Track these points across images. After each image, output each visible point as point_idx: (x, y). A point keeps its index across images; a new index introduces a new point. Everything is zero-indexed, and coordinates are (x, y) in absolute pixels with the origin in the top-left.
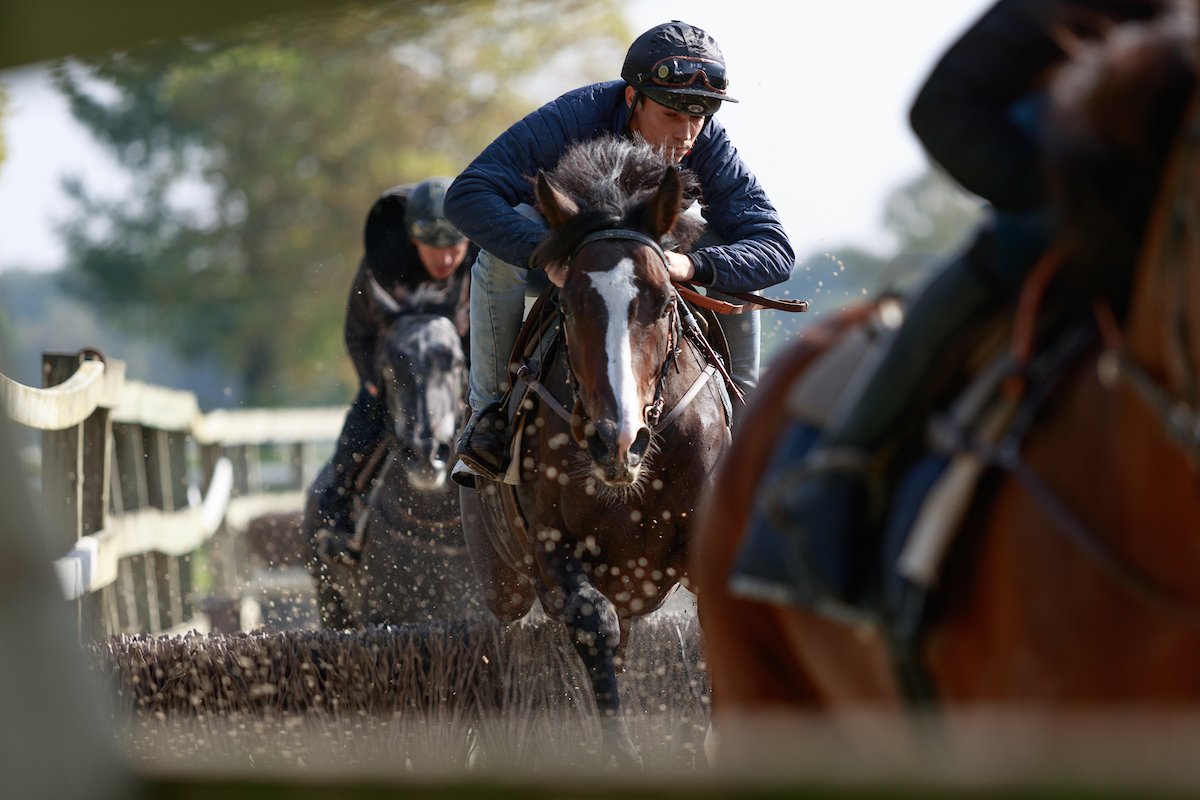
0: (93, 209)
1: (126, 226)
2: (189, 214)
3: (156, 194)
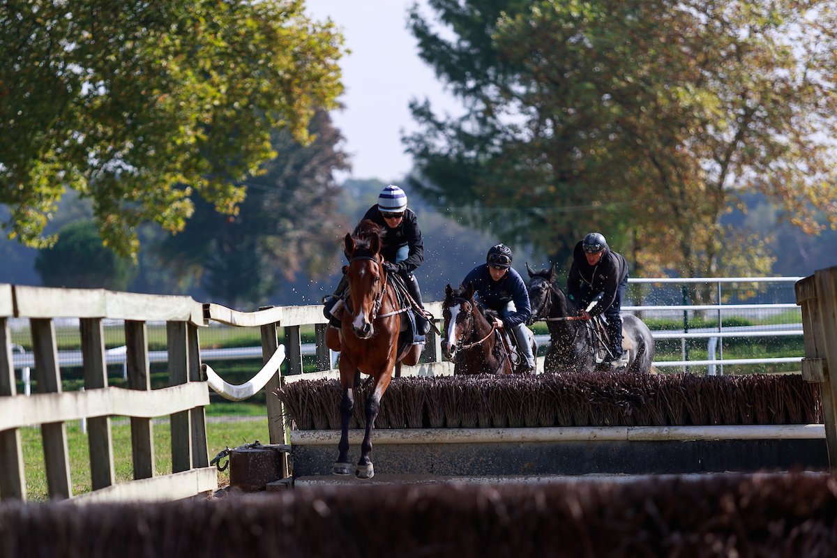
0: (438, 126)
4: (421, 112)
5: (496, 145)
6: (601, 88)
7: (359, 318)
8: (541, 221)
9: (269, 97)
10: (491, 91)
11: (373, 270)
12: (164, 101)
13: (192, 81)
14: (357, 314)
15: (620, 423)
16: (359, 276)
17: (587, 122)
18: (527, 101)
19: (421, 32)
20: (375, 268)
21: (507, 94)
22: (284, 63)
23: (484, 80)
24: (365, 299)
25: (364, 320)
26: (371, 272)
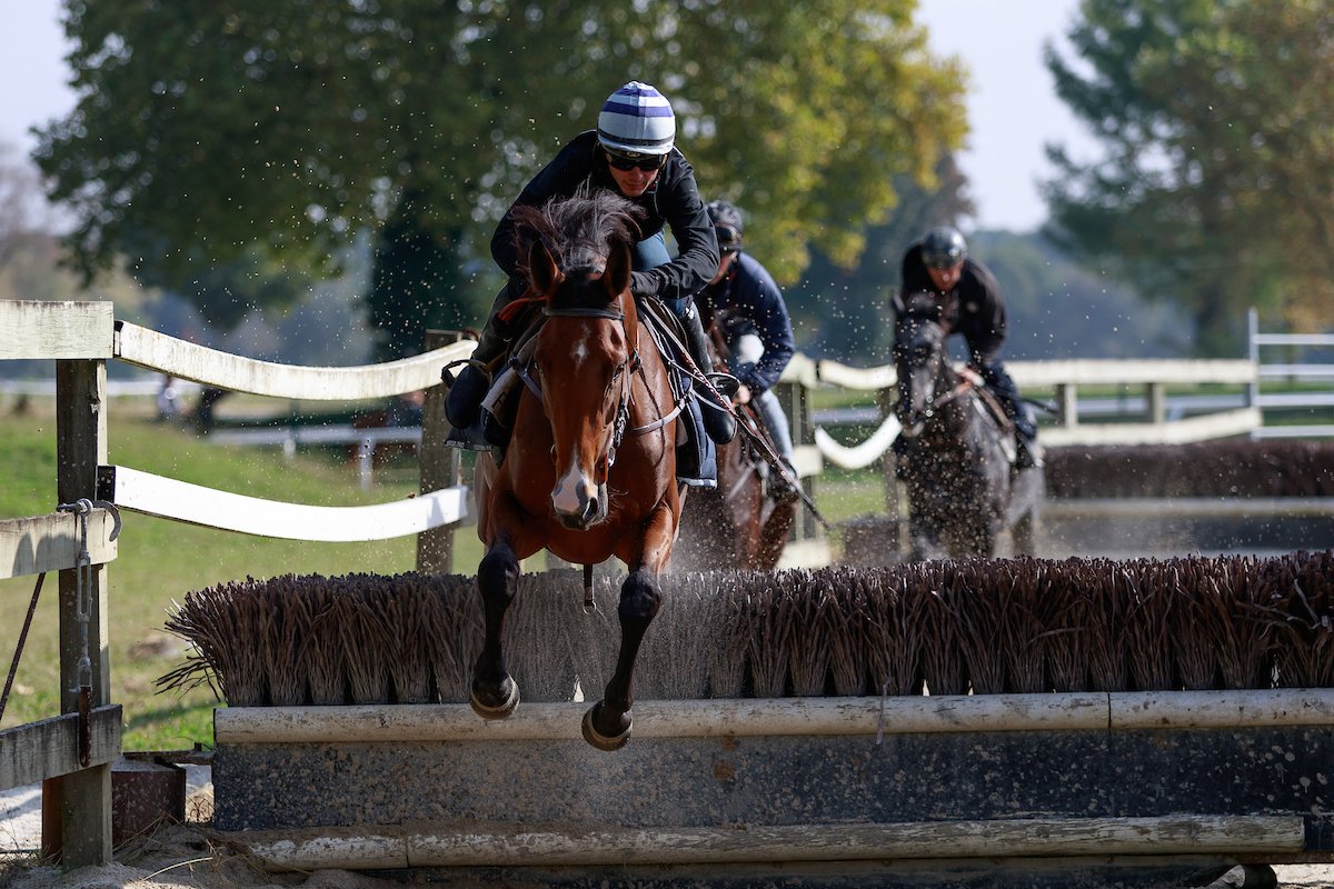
0: (1074, 171)
1: (1104, 185)
2: (1156, 174)
3: (1128, 159)
4: (1056, 155)
5: (1136, 193)
6: (1253, 127)
7: (568, 483)
8: (1184, 276)
9: (890, 137)
10: (1133, 132)
11: (609, 345)
12: (775, 142)
13: (805, 121)
14: (565, 469)
15: (1267, 493)
16: (571, 362)
17: (1236, 167)
18: (1170, 143)
19: (1057, 67)
20: (615, 339)
21: (1149, 136)
22: (906, 101)
23: (1123, 119)
24: (587, 426)
25: (582, 490)
26: (604, 353)
